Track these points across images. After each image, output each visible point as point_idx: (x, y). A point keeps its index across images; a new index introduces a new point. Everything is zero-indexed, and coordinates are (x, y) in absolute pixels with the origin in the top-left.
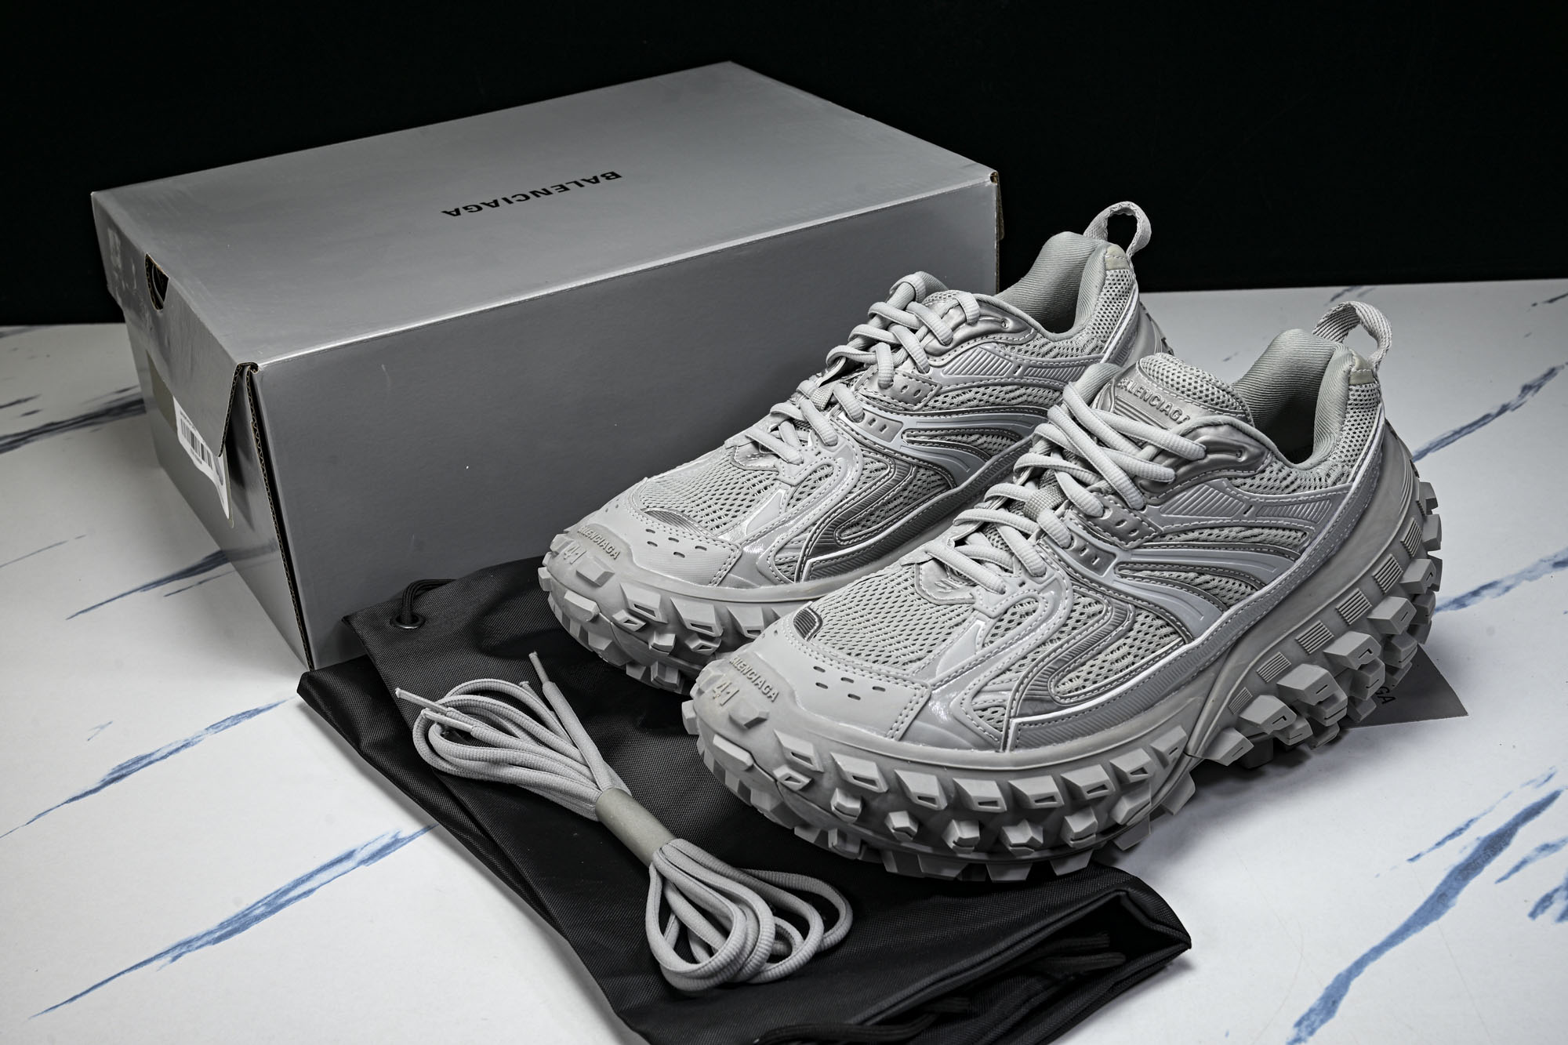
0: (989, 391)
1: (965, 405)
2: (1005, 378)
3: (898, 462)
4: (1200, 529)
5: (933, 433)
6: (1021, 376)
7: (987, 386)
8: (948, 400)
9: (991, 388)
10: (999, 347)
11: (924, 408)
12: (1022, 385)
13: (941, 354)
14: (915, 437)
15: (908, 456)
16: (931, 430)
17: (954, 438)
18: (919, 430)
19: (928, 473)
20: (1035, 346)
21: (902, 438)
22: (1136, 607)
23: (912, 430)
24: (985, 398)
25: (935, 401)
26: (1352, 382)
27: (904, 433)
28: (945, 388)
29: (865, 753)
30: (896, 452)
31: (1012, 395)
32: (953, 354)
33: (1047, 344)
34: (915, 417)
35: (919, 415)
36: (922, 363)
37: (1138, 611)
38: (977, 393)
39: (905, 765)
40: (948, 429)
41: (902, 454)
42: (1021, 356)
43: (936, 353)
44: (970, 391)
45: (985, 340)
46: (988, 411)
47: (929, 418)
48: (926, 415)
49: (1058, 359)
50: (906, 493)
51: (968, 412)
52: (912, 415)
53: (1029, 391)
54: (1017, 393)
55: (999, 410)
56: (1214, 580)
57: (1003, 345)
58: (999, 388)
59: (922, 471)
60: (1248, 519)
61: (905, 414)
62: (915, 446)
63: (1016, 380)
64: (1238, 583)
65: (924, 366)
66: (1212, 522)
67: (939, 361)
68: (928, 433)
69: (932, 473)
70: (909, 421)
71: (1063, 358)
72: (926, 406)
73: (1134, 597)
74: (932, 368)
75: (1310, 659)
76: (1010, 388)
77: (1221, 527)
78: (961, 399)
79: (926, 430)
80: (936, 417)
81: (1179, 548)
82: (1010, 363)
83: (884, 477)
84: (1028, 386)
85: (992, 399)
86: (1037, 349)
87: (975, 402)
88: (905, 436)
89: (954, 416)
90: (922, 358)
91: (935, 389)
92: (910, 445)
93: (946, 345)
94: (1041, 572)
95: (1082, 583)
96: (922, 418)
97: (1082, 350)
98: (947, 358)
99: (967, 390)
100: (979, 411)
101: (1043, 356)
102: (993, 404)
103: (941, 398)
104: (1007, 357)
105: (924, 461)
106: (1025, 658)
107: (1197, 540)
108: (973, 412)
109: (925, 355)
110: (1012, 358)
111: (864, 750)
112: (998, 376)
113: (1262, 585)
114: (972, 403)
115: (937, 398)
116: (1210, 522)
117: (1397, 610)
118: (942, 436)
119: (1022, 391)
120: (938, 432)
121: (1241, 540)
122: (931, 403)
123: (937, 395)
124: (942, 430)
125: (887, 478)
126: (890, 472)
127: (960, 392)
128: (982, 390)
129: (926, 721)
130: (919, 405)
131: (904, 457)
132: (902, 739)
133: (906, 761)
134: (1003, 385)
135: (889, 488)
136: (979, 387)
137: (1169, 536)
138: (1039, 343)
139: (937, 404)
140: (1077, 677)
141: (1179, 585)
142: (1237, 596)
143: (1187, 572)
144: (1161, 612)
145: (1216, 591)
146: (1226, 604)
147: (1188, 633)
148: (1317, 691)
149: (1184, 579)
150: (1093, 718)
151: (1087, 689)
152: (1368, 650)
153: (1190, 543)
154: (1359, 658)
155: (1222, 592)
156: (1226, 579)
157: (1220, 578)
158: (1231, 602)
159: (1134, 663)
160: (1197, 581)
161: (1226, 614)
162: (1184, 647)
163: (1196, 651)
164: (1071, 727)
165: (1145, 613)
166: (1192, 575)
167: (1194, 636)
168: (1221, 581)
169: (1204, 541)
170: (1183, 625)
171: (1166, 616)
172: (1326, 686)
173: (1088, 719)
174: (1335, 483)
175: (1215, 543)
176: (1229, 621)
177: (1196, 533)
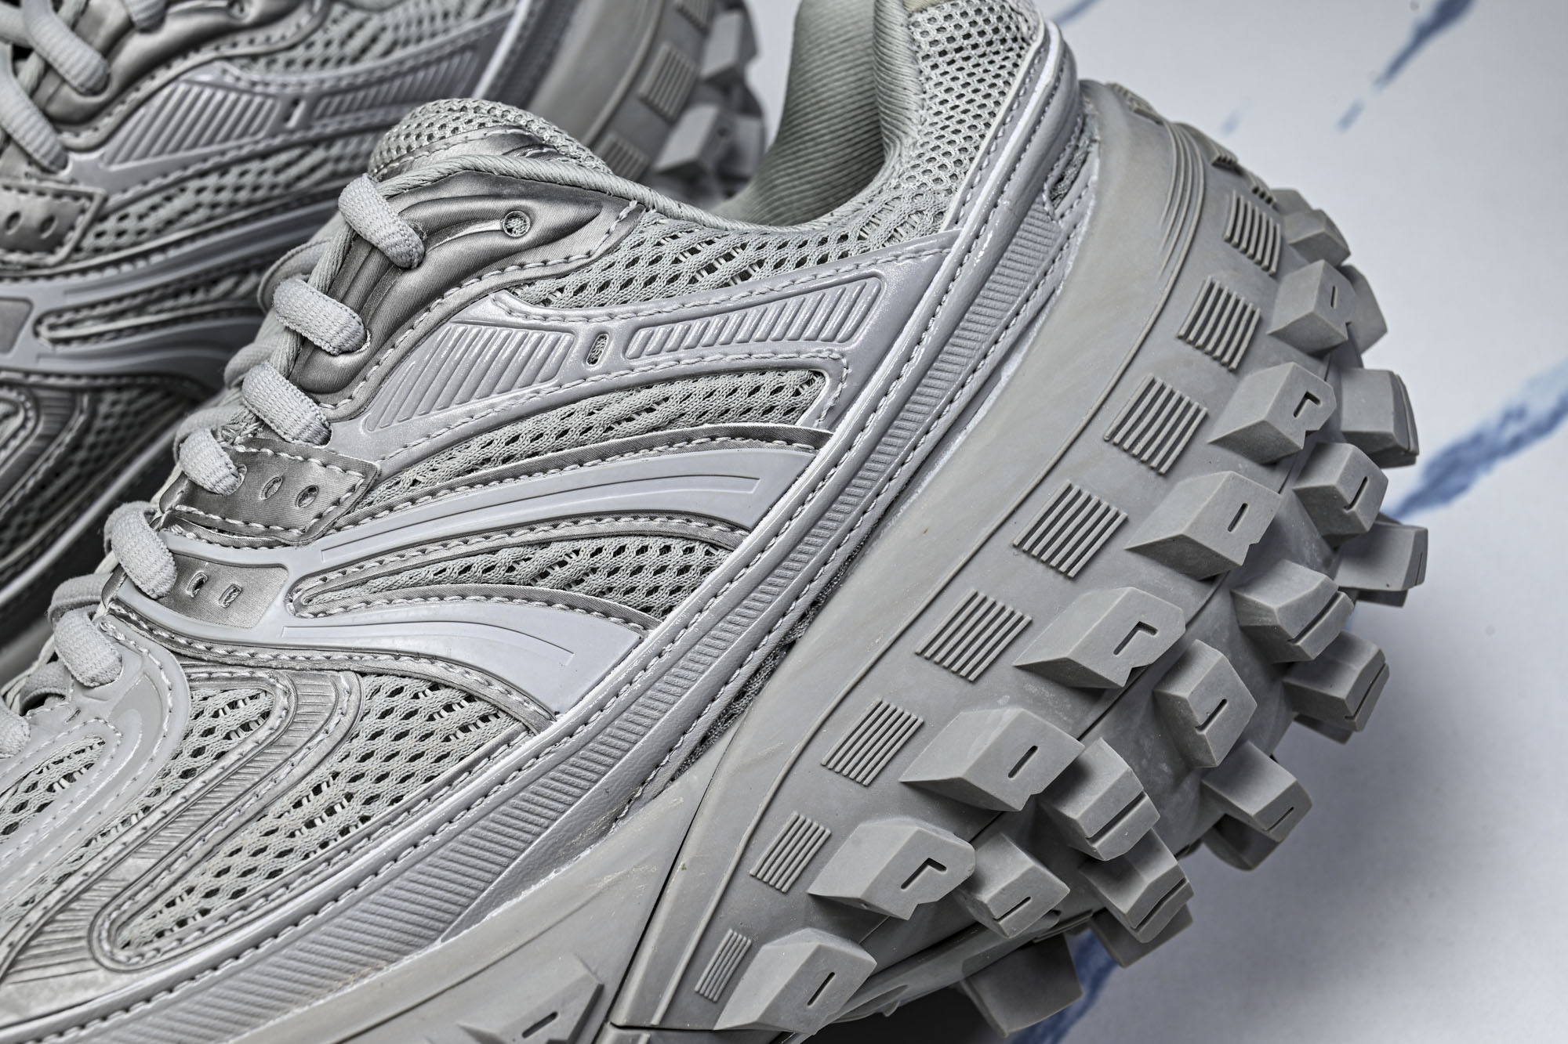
0: (231, 179)
1: (178, 225)
2: (264, 138)
3: (42, 393)
4: (481, 436)
5: (113, 308)
6: (306, 124)
7: (223, 169)
8: (130, 224)
9: (235, 171)
10: (234, 70)
11: (76, 256)
12: (315, 143)
13: (88, 117)
14: (70, 324)
15: (61, 375)
16: (106, 302)
17: (169, 304)
18: (77, 309)
19: (125, 396)
20: (328, 44)
21: (37, 334)
22: (364, 675)
23: (59, 313)
24: (225, 196)
25: (99, 235)
27: (39, 321)
28: (115, 199)
30: (28, 374)
31: (293, 171)
32: (120, 110)
33: (360, 26)
34: (60, 282)
35: (67, 274)
36: (43, 150)
37: (370, 686)
38: (200, 191)
40: (150, 290)
41: (47, 375)
42: (292, 78)
43: (77, 117)
44: (183, 190)
45: (195, 59)
46: (244, 221)
47: (93, 277)
48: (83, 271)
49: (398, 54)
50: (81, 455)
51: (192, 238)
52: (50, 277)
53: (336, 150)
54: (308, 162)
55: (271, 212)
57: (244, 61)
58: (255, 166)
59: (109, 397)
60: (606, 372)
61: (34, 278)
62: (75, 348)
63: (297, 136)
64: (655, 546)
65: (51, 157)
66: (506, 406)
67: (86, 137)
68: (99, 311)
69: (135, 393)
70: (44, 294)
71: (411, 49)
72: (77, 249)
73: (352, 653)
74: (74, 157)
75: (980, 689)
76: (284, 157)
77: (540, 412)
78: (165, 212)
79: (92, 306)
80: (110, 272)
81: (443, 496)
82: (269, 102)
83: (14, 435)
84: (329, 141)
85: (243, 196)
86: (334, 50)
87: (201, 214)
88: (43, 330)
89: (157, 259)
90: (41, 138)
91: (92, 207)
92: (61, 349)
93: (94, 92)
96: (76, 280)
97: (459, 14)
98: (106, 123)
99: (172, 191)
100: (219, 229)
101: (355, 60)
102: (250, 204)
103: (111, 224)
104: (259, 89)
105: (106, 376)
107: (486, 462)
108: (205, 234)
109: (48, 129)
110: (272, 90)
112: (246, 140)
113: (737, 533)
114: (193, 218)
115: (99, 227)
116: (500, 409)
117: (1204, 503)
118: (139, 310)
119: (318, 155)
120: (125, 304)
121: (611, 428)
122: (89, 242)
123: (100, 217)
124: (134, 295)
125: (23, 434)
126: (26, 419)
127: (156, 199)
128: (212, 180)
130: (62, 252)
131: (52, 381)
134: (264, 156)
135: (32, 458)
136: (203, 174)
137: (406, 478)
138: (336, 31)
139: (104, 242)
140: (190, 891)
141: (476, 592)
142: (667, 579)
143: (493, 551)
144: (436, 670)
145: (598, 581)
146: (647, 609)
147: (533, 707)
148: (1011, 768)
149: (486, 571)
150: (231, 988)
151: (212, 914)
152: (1140, 626)
153: (470, 476)
154: (1117, 651)
155: (621, 580)
156: (616, 543)
157: (595, 544)
158: (659, 600)
159: (364, 819)
160: (525, 569)
161: (653, 633)
162: (527, 745)
163: (568, 743)
164: (158, 1027)
165: (389, 683)
166: (504, 557)
167: (554, 708)
168: (599, 550)
169: (505, 461)
170: (511, 687)
171: (455, 675)
172: (1034, 749)
173: (211, 995)
174: (892, 237)
175: (537, 458)
176: (667, 648)
177: (476, 443)
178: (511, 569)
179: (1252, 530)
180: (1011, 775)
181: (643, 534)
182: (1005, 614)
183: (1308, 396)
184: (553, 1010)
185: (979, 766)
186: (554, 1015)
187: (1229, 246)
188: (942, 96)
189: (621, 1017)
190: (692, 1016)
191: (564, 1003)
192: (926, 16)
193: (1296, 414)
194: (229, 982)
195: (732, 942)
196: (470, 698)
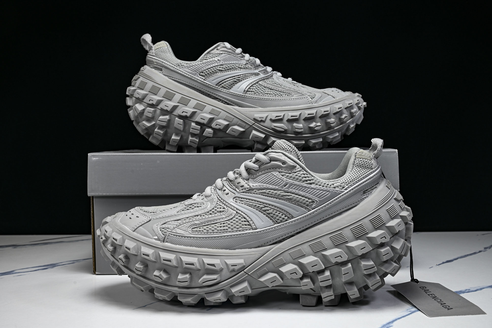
4: (266, 189)
22: (237, 212)
26: (357, 157)
29: (121, 233)
37: (237, 214)
39: (130, 238)
56: (271, 210)
60: (286, 188)
64: (281, 214)
66: (271, 187)
73: (237, 209)
75: (315, 254)
77: (275, 190)
81: (258, 195)
94: (209, 195)
95: (221, 201)
106: (188, 218)
107: (265, 193)
111: (121, 232)
113: (293, 217)
116: (270, 187)
117: (359, 244)
121: (283, 196)
129: (144, 227)
132: (134, 231)
133: (130, 237)
137: (255, 190)
140: (203, 228)
141: (256, 209)
142: (281, 219)
143: (260, 205)
144: (246, 216)
145: (272, 215)
146: (277, 222)
147: (255, 226)
148: (312, 266)
149: (258, 207)
150: (201, 242)
151: (203, 232)
152: (340, 256)
153: (262, 194)
154: (335, 258)
155: (275, 216)
156: (276, 211)
157: (273, 210)
158: (279, 221)
159: (227, 230)
160: (263, 209)
161: (276, 225)
162: (252, 231)
163: (257, 233)
164: (190, 242)
165: (239, 215)
166: (261, 206)
167: (257, 228)
168: (274, 211)
169: (267, 194)
170: (253, 223)
171: (248, 218)
172: (317, 265)
173: (198, 241)
174: (335, 188)
175: (272, 195)
176: (276, 228)
177: (265, 190)
178: (261, 208)
179: (364, 251)
180: (312, 267)
181: (274, 209)
182: (323, 245)
183: (385, 237)
184: (237, 265)
185: (308, 263)
186: (236, 266)
187: (386, 211)
188: (355, 171)
189: (245, 271)
190: (255, 276)
191: (239, 265)
192: (358, 159)
193: (381, 238)
194: (201, 241)
195: (265, 269)
196: (248, 222)
